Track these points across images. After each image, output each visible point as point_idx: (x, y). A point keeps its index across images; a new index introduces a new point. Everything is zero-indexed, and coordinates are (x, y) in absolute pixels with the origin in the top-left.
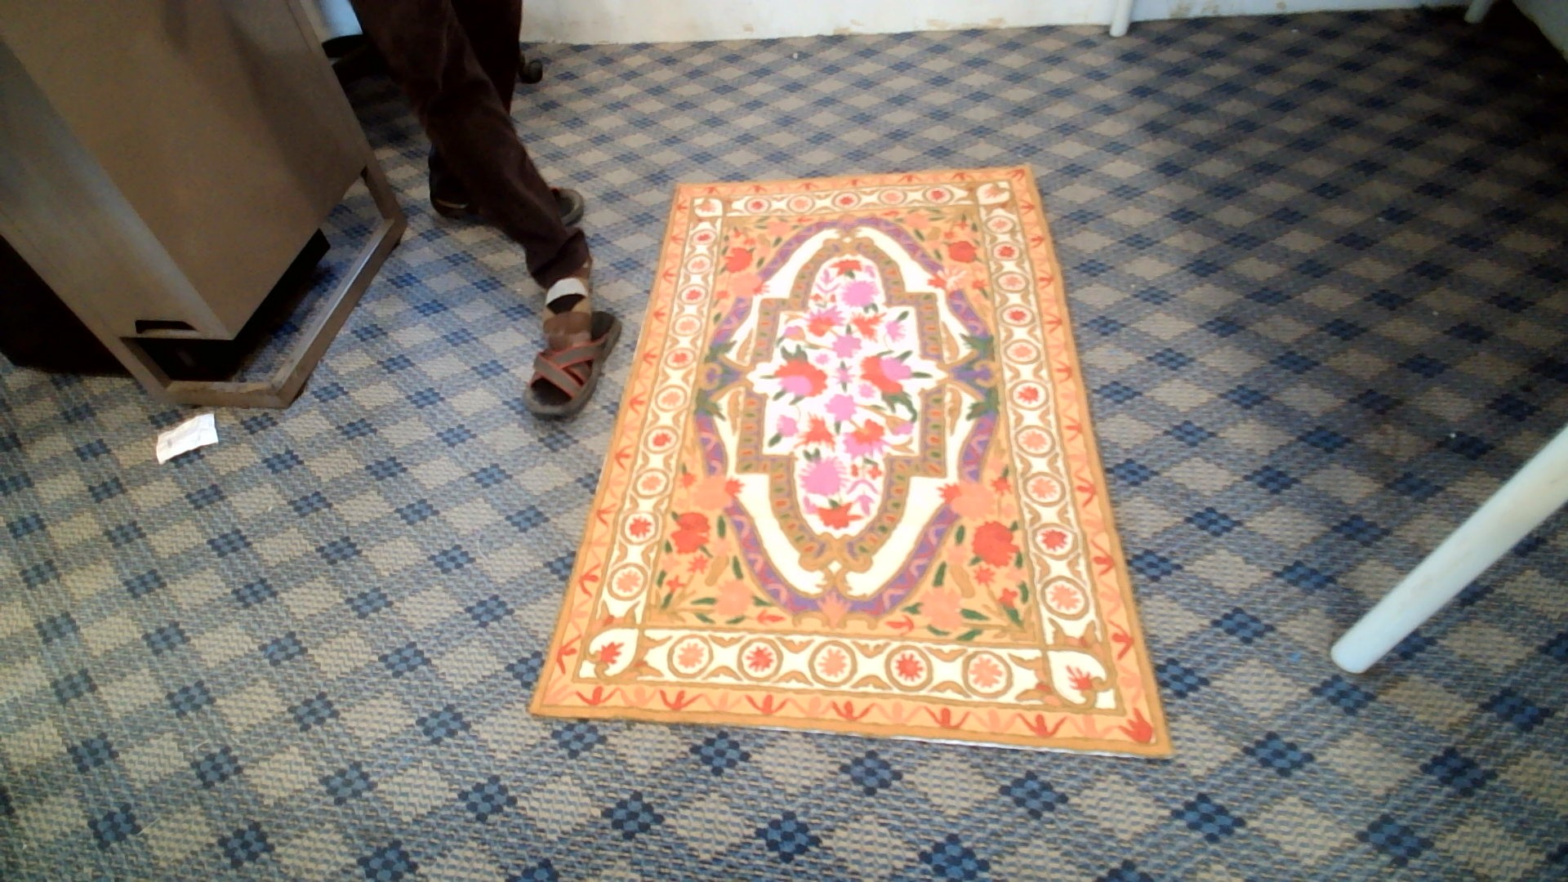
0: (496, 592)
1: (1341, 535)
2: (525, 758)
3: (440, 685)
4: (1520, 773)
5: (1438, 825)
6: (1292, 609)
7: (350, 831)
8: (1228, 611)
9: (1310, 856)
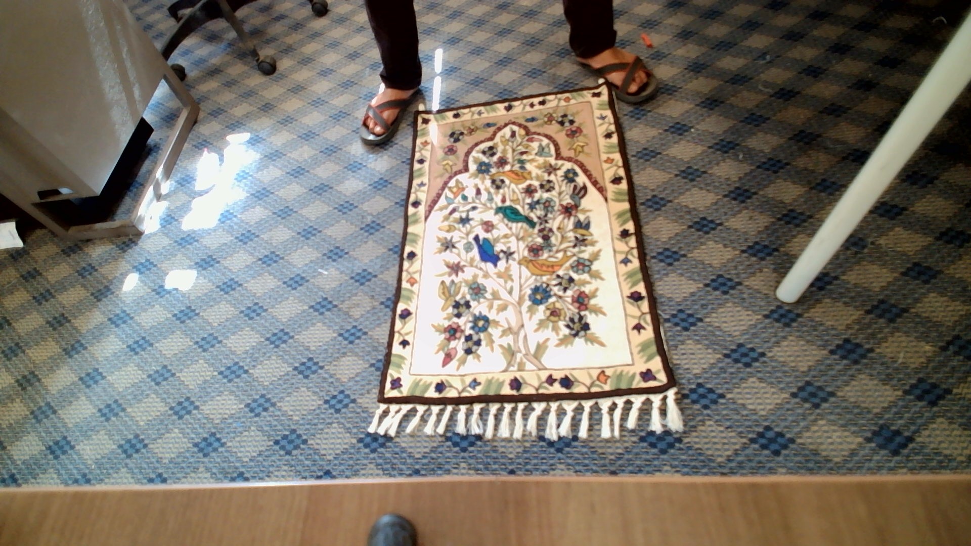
0: (282, 327)
1: (782, 222)
2: (310, 417)
3: (256, 383)
4: (887, 347)
5: (839, 383)
6: (752, 271)
7: (214, 470)
8: (714, 277)
9: (763, 410)
